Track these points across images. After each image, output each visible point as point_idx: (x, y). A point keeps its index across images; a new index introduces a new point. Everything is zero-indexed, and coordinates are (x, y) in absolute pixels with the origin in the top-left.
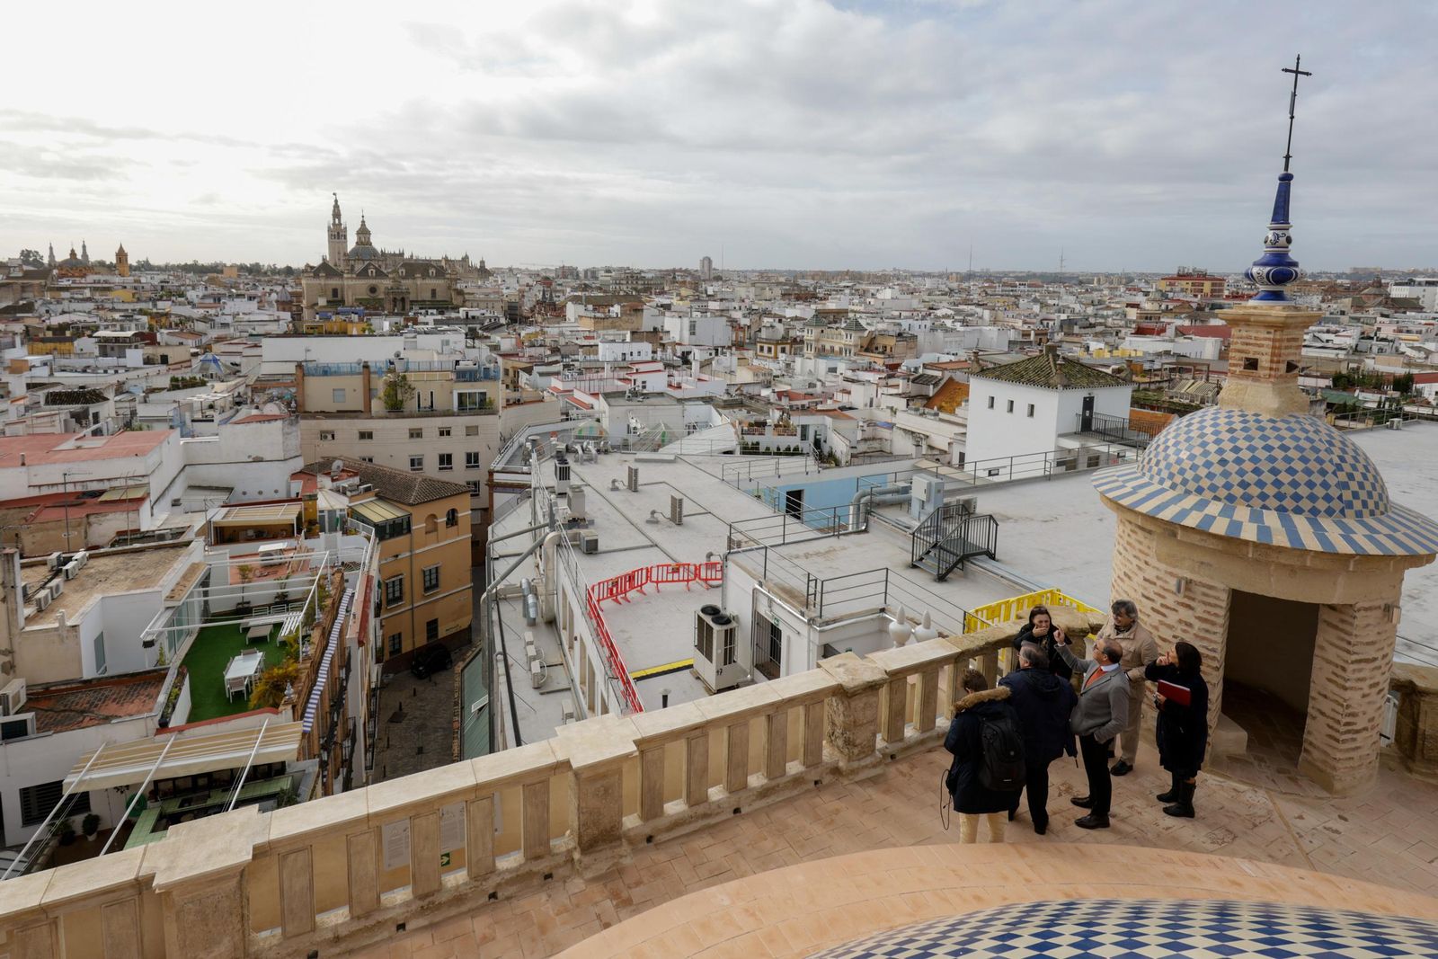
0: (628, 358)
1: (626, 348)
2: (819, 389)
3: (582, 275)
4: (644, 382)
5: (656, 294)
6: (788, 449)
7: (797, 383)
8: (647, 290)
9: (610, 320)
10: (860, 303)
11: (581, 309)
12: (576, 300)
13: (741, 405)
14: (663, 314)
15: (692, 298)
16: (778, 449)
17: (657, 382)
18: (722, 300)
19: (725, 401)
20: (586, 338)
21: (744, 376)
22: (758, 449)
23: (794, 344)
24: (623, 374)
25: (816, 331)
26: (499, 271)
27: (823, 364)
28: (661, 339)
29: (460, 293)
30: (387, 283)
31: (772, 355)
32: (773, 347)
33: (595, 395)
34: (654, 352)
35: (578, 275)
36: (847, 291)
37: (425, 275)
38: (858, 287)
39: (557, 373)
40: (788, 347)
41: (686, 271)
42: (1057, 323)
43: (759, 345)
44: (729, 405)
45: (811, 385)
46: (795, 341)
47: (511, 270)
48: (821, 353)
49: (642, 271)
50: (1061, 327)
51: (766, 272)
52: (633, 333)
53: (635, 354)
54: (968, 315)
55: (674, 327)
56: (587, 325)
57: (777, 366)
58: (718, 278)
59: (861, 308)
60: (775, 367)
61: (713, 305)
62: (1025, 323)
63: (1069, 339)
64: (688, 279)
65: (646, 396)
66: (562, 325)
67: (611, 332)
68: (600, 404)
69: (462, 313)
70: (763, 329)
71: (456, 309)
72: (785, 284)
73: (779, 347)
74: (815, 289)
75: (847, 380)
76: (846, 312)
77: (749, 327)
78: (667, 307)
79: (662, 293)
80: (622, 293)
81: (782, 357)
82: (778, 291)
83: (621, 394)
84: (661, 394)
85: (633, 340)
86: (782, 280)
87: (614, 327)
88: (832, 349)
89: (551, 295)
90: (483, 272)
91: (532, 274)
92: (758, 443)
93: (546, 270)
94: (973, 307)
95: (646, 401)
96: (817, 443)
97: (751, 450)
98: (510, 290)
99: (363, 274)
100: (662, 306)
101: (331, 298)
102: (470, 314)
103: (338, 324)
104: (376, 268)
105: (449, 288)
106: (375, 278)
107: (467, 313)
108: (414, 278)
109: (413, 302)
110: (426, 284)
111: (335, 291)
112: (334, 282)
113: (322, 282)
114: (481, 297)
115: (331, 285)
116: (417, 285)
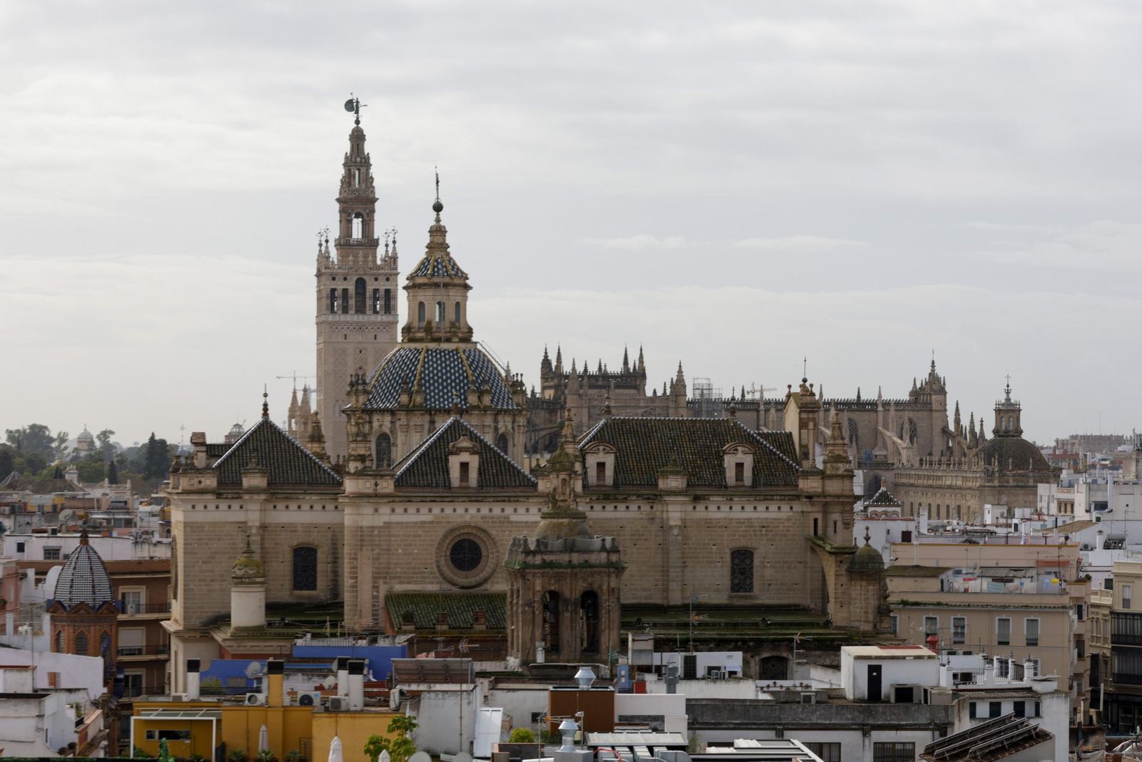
29: (864, 565)
30: (528, 519)
37: (705, 479)
71: (826, 646)
99: (427, 477)
101: (284, 594)
102: (892, 676)
103: (276, 718)
104: (481, 449)
105: (815, 542)
106: (476, 496)
107: (875, 674)
108: (655, 497)
109: (635, 616)
110: (709, 524)
111: (304, 559)
112: (300, 517)
113: (253, 514)
114: (980, 584)
115: (290, 528)
116: (665, 527)
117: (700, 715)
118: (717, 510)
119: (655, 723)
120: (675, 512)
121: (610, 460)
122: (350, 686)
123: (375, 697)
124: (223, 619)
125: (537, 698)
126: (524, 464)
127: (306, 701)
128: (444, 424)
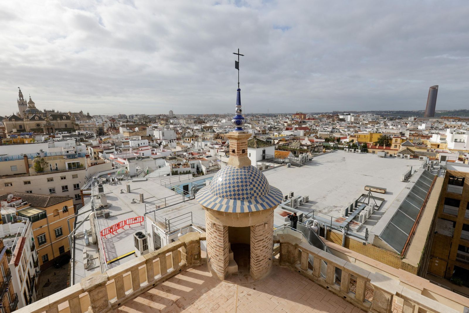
0: (140, 145)
1: (140, 142)
2: (202, 151)
3: (128, 117)
4: (143, 154)
5: (153, 123)
6: (187, 172)
7: (195, 150)
8: (150, 122)
9: (135, 133)
10: (217, 124)
11: (125, 129)
12: (123, 126)
13: (175, 158)
14: (154, 130)
15: (164, 124)
16: (184, 172)
17: (148, 153)
18: (175, 124)
19: (169, 158)
20: (126, 139)
21: (179, 149)
22: (177, 173)
23: (195, 137)
24: (135, 151)
25: (202, 133)
26: (94, 117)
27: (203, 144)
28: (152, 138)
29: (77, 125)
30: (44, 122)
31: (189, 141)
32: (189, 139)
33: (125, 159)
34: (149, 143)
35: (126, 117)
36: (213, 120)
37: (61, 119)
38: (217, 119)
39: (112, 153)
40: (194, 139)
41: (164, 115)
42: (268, 128)
43: (185, 138)
44: (171, 159)
45: (199, 150)
46: (196, 136)
47: (100, 116)
48: (204, 140)
49: (149, 116)
50: (269, 129)
51: (190, 115)
52: (142, 137)
53: (143, 144)
54: (246, 126)
55: (157, 134)
56: (127, 135)
57: (189, 145)
58: (175, 117)
59: (217, 126)
60: (189, 146)
61: (171, 126)
62: (260, 128)
63: (270, 132)
64: (165, 118)
65: (143, 158)
66: (118, 135)
67: (135, 137)
68: (126, 162)
69: (77, 133)
70: (186, 133)
71: (75, 131)
72: (196, 119)
73: (191, 139)
74: (205, 120)
75: (210, 148)
76: (212, 127)
77: (182, 133)
78: (156, 127)
79: (155, 122)
80: (140, 123)
81: (192, 142)
82: (193, 121)
83: (134, 158)
84: (148, 157)
85: (142, 139)
86: (195, 117)
87: (137, 135)
88: (207, 138)
89: (114, 125)
90: (89, 117)
91: (108, 117)
92: (177, 171)
93: (115, 116)
94: (247, 124)
95: (143, 160)
96: (198, 169)
97: (175, 173)
98: (98, 123)
99: (33, 119)
100: (154, 127)
101: (19, 129)
102: (80, 133)
103: (20, 139)
104: (39, 117)
105: (72, 123)
106: (39, 121)
107: (79, 133)
108: (57, 120)
109: (56, 129)
110: (62, 122)
111: (21, 126)
112: (19, 123)
113: (14, 122)
114: (87, 126)
115: (19, 124)
116: (58, 123)
117: (63, 137)
118: (63, 121)
119: (59, 137)
121: (52, 118)
122: (27, 136)
123: (30, 137)
124: (12, 132)
125: (48, 136)
126: (43, 118)
127: (23, 138)
128: (34, 115)
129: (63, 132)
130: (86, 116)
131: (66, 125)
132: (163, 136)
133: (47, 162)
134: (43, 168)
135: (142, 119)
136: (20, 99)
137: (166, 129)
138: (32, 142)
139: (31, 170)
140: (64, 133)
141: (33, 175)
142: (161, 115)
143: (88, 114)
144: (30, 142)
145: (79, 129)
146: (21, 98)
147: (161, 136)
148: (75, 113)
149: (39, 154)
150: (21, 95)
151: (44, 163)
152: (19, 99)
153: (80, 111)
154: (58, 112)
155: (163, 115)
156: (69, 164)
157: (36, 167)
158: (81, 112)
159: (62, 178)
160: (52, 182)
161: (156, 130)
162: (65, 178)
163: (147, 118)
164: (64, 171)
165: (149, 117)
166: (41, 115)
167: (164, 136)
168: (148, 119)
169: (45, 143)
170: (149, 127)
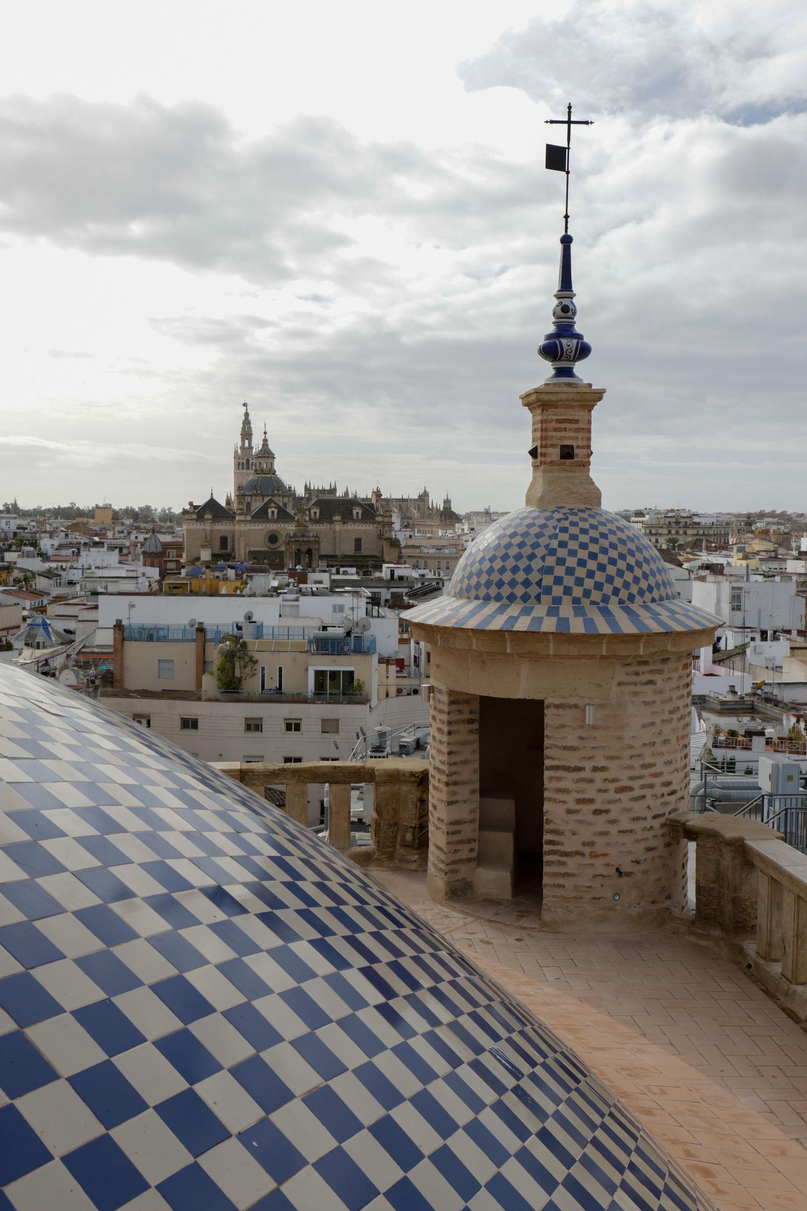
5: (707, 549)
8: (696, 545)
14: (703, 579)
15: (764, 555)
29: (395, 543)
30: (291, 528)
37: (347, 517)
41: (783, 514)
49: (699, 515)
61: (795, 567)
64: (778, 528)
69: (385, 572)
71: (380, 566)
78: (716, 570)
79: (724, 547)
99: (261, 515)
100: (708, 567)
101: (217, 551)
102: (398, 573)
103: (208, 582)
104: (279, 507)
105: (380, 537)
106: (276, 521)
107: (392, 573)
108: (331, 522)
109: (323, 557)
110: (348, 531)
111: (224, 541)
112: (223, 527)
113: (208, 526)
114: (432, 551)
115: (220, 531)
116: (335, 532)
118: (350, 527)
120: (338, 527)
121: (318, 511)
122: (231, 573)
123: (239, 576)
124: (198, 559)
126: (292, 512)
127: (218, 577)
128: (267, 499)
129: (342, 570)
130: (438, 510)
131: (358, 542)
132: (736, 608)
133: (257, 656)
134: (240, 680)
135: (665, 531)
136: (243, 448)
137: (760, 578)
138: (238, 592)
139: (210, 683)
140: (345, 573)
141: (209, 700)
142: (762, 515)
143: (447, 502)
144: (234, 593)
145: (400, 560)
146: (247, 445)
147: (726, 607)
148: (403, 500)
149: (239, 628)
150: (247, 434)
151: (247, 659)
152: (240, 445)
153: (422, 492)
154: (347, 493)
155: (772, 514)
156: (319, 674)
157: (222, 669)
158: (424, 497)
159: (289, 727)
160: (258, 734)
161: (710, 578)
162: (298, 727)
163: (686, 526)
164: (299, 699)
165: (696, 520)
166: (286, 500)
167: (738, 608)
168: (690, 532)
169: (272, 596)
170: (686, 565)
